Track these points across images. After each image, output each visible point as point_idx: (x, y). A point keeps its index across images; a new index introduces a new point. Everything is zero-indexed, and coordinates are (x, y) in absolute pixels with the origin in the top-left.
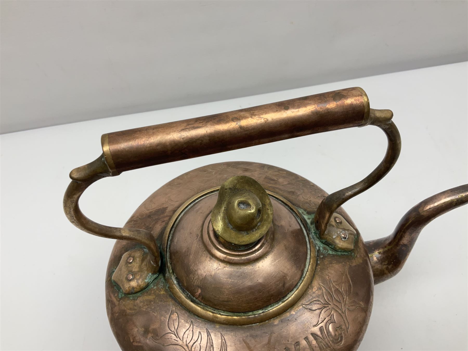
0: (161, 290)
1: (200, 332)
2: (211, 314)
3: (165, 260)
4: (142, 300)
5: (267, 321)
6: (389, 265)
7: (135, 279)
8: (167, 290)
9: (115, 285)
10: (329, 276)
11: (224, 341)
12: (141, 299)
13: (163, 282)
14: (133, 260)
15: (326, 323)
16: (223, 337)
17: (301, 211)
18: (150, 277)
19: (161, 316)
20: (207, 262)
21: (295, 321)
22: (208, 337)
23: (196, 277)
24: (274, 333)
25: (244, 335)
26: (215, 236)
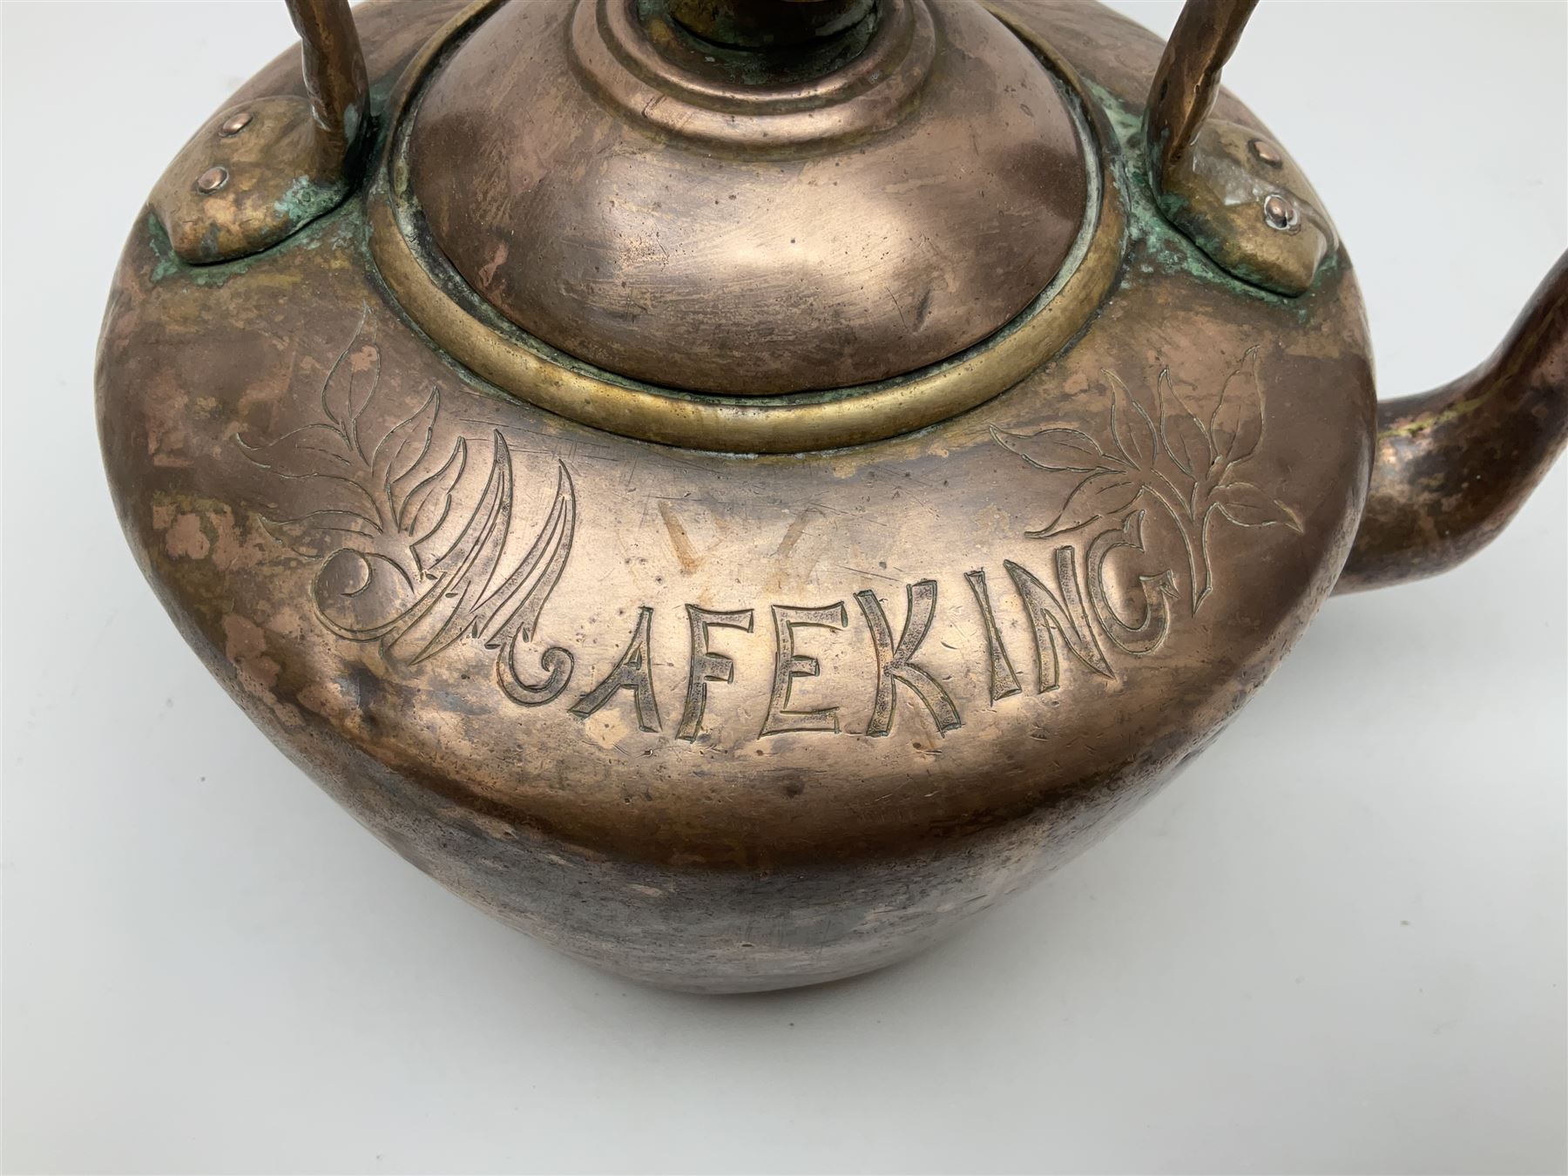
0: (338, 253)
1: (464, 443)
2: (533, 364)
3: (386, 137)
4: (242, 290)
5: (800, 456)
6: (1449, 495)
7: (232, 189)
8: (361, 254)
9: (156, 237)
10: (1160, 352)
11: (568, 497)
12: (239, 284)
13: (356, 225)
14: (245, 125)
15: (1095, 540)
16: (569, 478)
17: (1098, 91)
18: (299, 196)
19: (304, 355)
20: (565, 121)
21: (942, 487)
22: (497, 471)
23: (498, 189)
24: (821, 513)
25: (672, 490)
26: (631, 11)
